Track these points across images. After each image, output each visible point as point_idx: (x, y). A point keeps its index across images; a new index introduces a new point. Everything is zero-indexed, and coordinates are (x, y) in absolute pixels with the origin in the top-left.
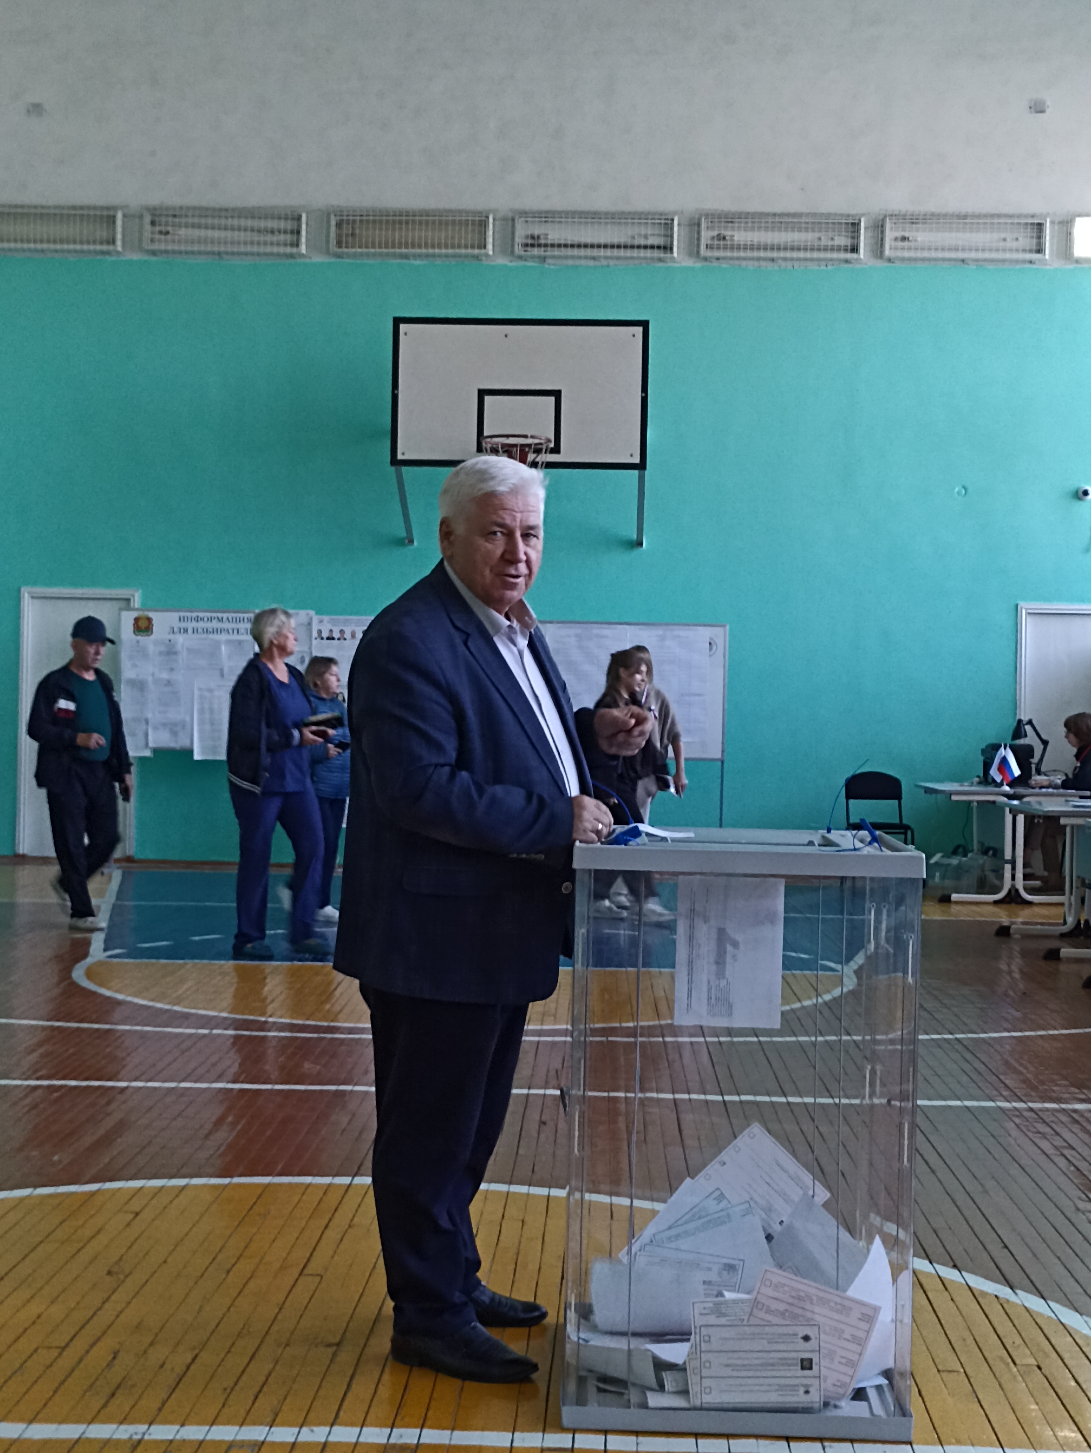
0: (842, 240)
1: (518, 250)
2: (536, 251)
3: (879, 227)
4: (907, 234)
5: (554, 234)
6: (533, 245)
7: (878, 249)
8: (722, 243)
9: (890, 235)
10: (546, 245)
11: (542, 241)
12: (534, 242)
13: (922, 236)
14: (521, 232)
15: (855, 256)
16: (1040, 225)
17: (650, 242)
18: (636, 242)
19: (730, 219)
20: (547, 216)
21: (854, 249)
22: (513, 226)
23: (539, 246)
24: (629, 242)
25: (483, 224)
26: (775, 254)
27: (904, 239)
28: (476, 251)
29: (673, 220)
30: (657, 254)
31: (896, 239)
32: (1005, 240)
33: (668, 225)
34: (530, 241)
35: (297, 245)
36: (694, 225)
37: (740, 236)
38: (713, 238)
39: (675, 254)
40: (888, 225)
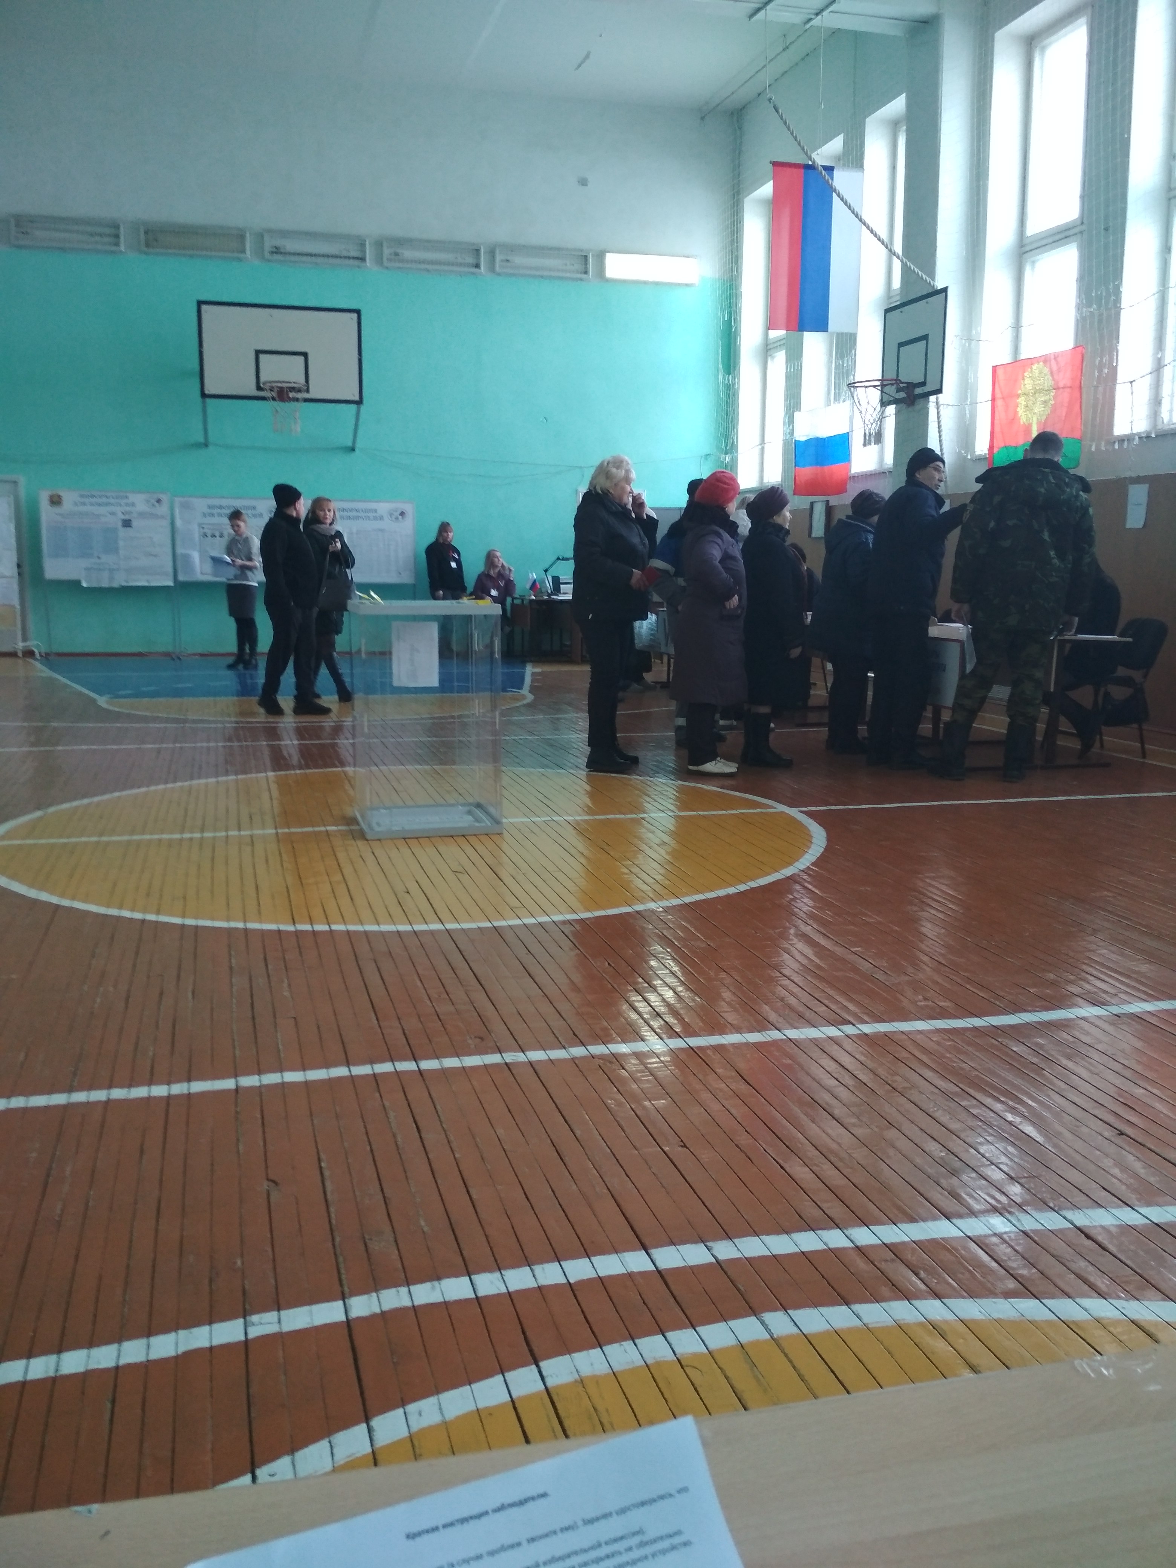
0: (470, 260)
1: (267, 255)
2: (279, 257)
3: (492, 253)
4: (509, 258)
5: (290, 245)
6: (276, 253)
7: (492, 267)
8: (397, 257)
9: (498, 258)
10: (285, 253)
11: (282, 250)
12: (277, 251)
13: (518, 260)
14: (268, 243)
15: (477, 270)
16: (586, 256)
17: (352, 254)
18: (343, 254)
19: (401, 242)
20: (284, 234)
21: (477, 266)
22: (263, 239)
23: (281, 253)
24: (339, 254)
25: (241, 237)
26: (429, 267)
27: (507, 261)
28: (240, 255)
29: (365, 241)
30: (356, 262)
31: (502, 261)
32: (566, 264)
33: (362, 245)
34: (275, 250)
35: (118, 245)
36: (379, 244)
37: (407, 254)
38: (391, 254)
39: (368, 264)
40: (497, 252)
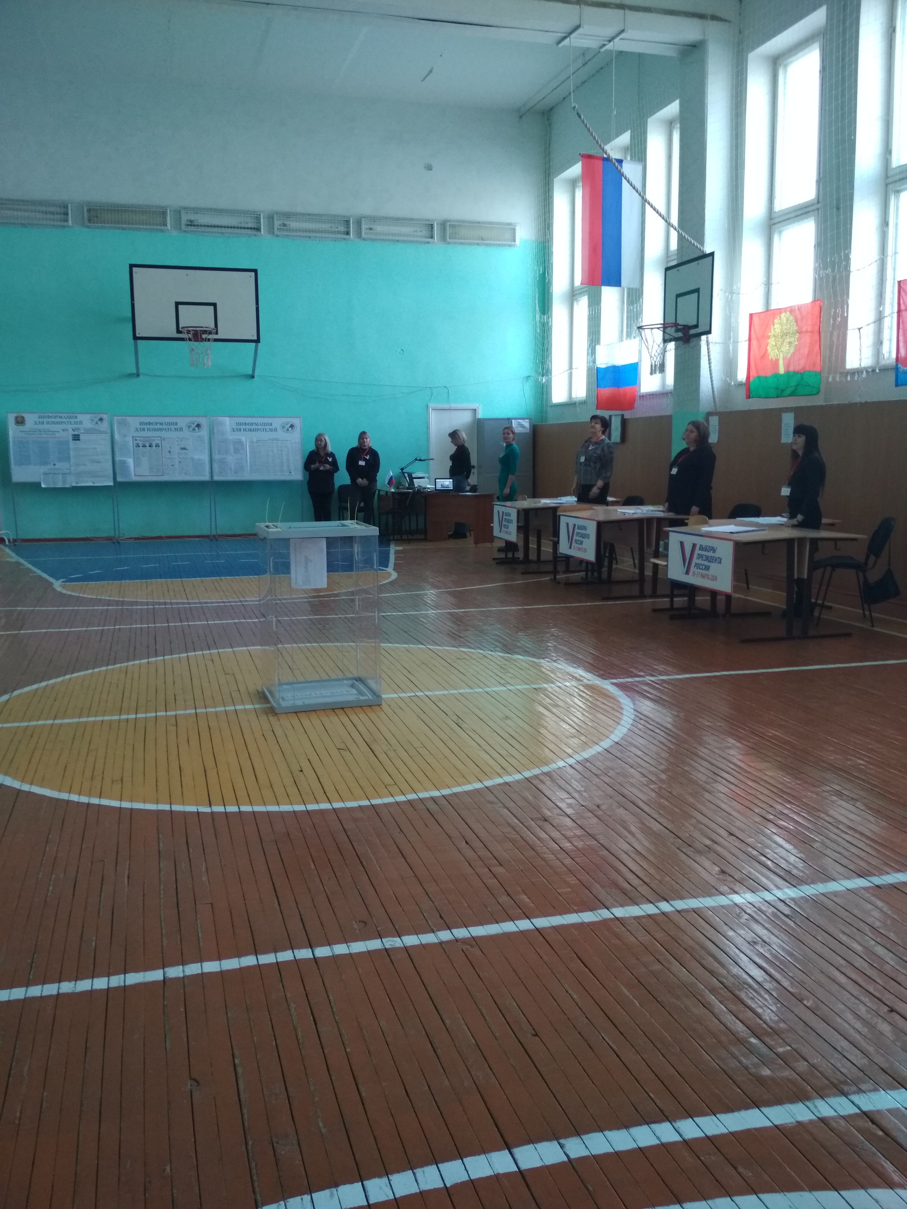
0: (342, 229)
1: (183, 227)
2: (193, 228)
3: (359, 223)
4: (372, 227)
5: (202, 219)
6: (191, 225)
7: (359, 234)
8: (285, 227)
9: (364, 227)
10: (198, 226)
11: (196, 223)
12: (191, 224)
13: (379, 228)
14: (185, 218)
15: (348, 237)
16: (432, 225)
17: (250, 225)
18: (243, 226)
19: (288, 215)
20: (197, 210)
21: (348, 233)
22: (180, 215)
23: (194, 226)
24: (240, 225)
25: (164, 213)
26: (311, 234)
27: (371, 229)
28: (162, 227)
29: (260, 215)
30: (254, 232)
31: (367, 229)
32: (416, 231)
33: (258, 219)
34: (189, 223)
35: (67, 221)
36: (271, 218)
37: (293, 225)
38: (280, 225)
39: (262, 233)
40: (363, 222)
